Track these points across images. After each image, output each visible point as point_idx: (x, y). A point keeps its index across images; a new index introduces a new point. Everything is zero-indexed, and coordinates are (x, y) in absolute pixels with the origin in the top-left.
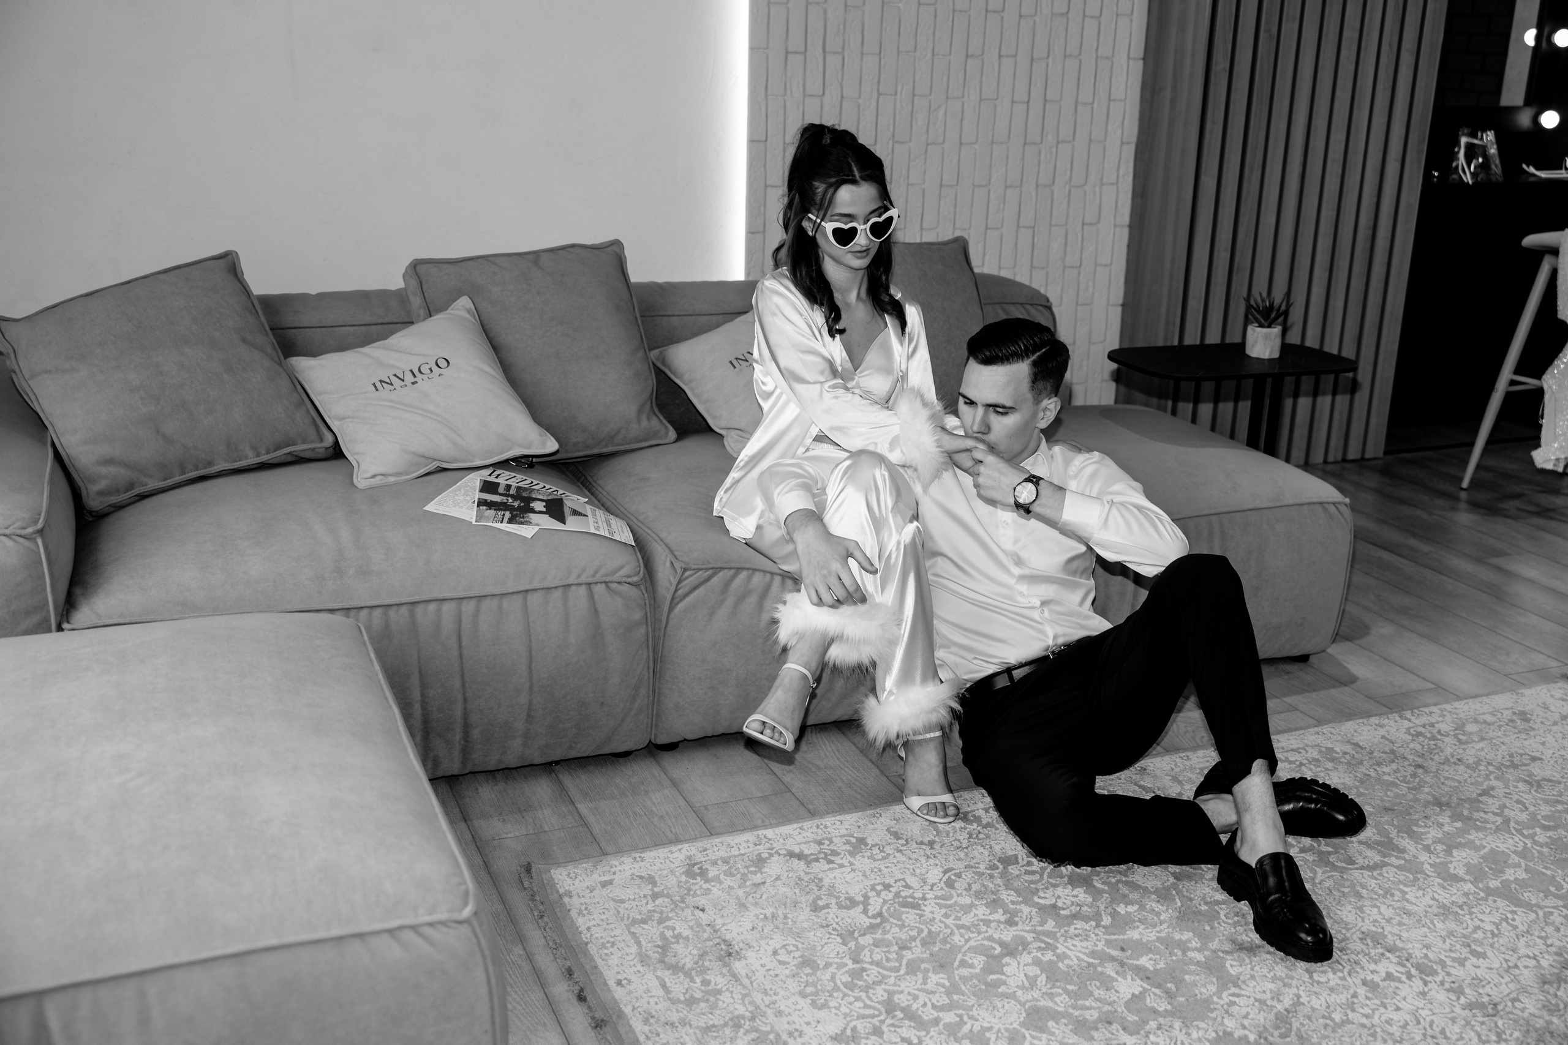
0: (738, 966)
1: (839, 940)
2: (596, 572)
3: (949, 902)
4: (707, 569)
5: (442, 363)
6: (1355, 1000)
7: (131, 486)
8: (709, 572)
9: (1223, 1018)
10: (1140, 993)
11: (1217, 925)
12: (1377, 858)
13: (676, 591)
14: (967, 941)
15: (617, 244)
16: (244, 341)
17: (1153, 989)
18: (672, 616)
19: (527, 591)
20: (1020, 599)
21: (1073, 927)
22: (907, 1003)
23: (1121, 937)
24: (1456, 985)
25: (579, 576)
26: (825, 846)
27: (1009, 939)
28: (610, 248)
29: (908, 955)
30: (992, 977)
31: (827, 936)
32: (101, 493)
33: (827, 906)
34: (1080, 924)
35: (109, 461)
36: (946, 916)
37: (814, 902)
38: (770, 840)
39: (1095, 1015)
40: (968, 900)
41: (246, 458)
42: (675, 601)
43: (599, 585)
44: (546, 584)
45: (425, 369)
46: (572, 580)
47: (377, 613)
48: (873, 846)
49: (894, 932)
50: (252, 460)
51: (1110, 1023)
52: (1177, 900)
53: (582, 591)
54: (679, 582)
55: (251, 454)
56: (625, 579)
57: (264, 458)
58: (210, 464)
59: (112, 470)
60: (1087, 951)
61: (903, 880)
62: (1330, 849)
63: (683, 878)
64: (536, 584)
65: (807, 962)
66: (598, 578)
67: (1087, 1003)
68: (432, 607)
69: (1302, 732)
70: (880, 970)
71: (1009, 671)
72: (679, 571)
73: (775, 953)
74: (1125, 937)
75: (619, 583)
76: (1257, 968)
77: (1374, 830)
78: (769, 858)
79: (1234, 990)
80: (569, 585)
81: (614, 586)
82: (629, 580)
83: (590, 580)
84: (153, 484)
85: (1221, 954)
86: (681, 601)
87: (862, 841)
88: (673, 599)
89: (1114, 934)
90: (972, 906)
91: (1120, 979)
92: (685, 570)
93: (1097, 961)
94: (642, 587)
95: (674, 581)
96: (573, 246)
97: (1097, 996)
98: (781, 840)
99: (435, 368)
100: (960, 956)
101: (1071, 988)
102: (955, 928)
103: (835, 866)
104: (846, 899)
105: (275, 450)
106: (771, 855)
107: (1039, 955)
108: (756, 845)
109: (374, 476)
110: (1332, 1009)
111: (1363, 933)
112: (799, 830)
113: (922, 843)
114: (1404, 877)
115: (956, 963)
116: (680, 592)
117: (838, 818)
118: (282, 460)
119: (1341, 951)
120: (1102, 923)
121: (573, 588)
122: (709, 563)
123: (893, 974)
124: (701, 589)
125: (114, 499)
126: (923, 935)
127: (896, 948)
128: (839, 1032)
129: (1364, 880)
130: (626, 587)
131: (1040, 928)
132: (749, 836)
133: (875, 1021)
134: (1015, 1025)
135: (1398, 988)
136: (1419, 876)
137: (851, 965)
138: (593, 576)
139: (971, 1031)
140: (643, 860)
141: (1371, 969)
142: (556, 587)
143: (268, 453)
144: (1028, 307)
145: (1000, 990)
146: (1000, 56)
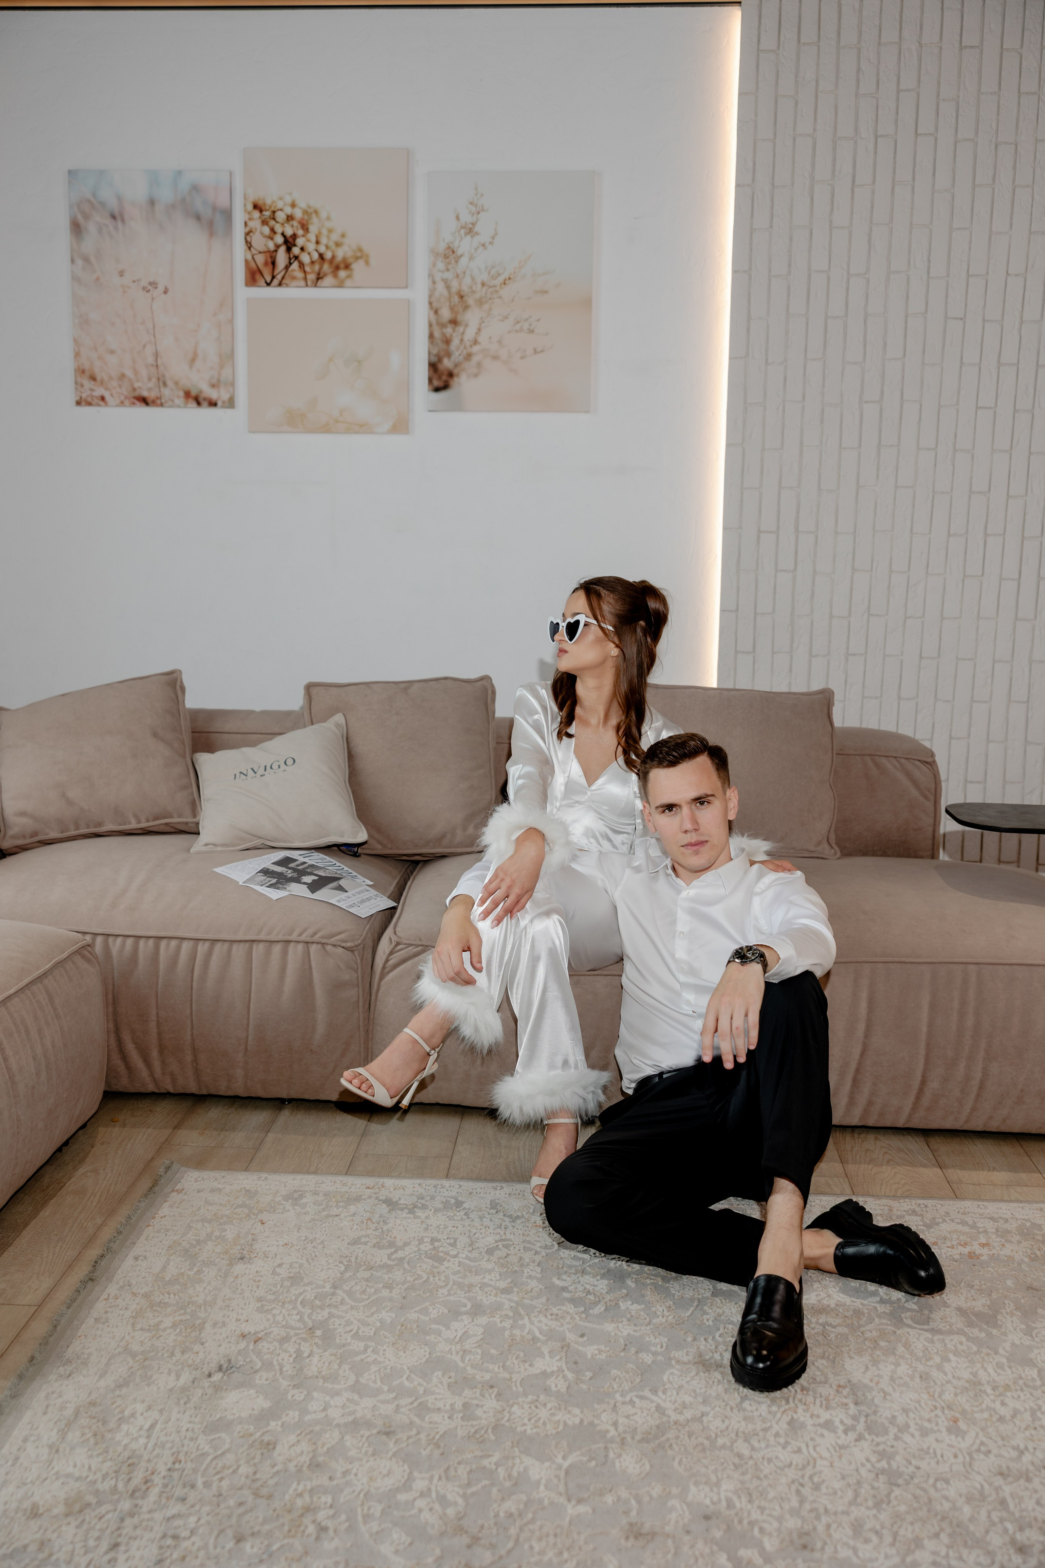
0: (239, 1268)
1: (343, 1268)
2: (315, 934)
3: (472, 1264)
4: (418, 946)
5: (290, 762)
6: (761, 1434)
7: (35, 834)
8: (419, 948)
9: (605, 1411)
10: (553, 1372)
11: (702, 1339)
12: (960, 1325)
13: (387, 961)
14: (449, 1295)
15: (486, 678)
16: (155, 735)
17: (567, 1372)
18: (382, 983)
19: (253, 941)
20: (685, 1007)
21: (558, 1307)
22: (336, 1326)
23: (594, 1326)
24: (892, 1450)
25: (300, 935)
26: (423, 1202)
27: (488, 1303)
28: (480, 683)
29: (385, 1293)
30: (434, 1326)
31: (337, 1263)
32: (13, 837)
33: (366, 1243)
34: (570, 1308)
35: (23, 814)
36: (455, 1273)
37: (359, 1238)
38: (383, 1186)
39: (487, 1376)
40: (490, 1266)
41: (130, 823)
42: (386, 970)
43: (314, 946)
44: (272, 937)
45: (275, 766)
46: (294, 937)
47: (129, 941)
48: (464, 1209)
49: (398, 1275)
50: (133, 825)
51: (492, 1387)
52: (690, 1311)
53: (300, 947)
54: (391, 953)
55: (133, 821)
56: (339, 943)
57: (144, 825)
58: (100, 825)
59: (24, 820)
60: (545, 1328)
61: (456, 1240)
62: (915, 1307)
63: (280, 1198)
64: (262, 937)
65: (295, 1279)
66: (316, 938)
67: (491, 1367)
68: (174, 943)
69: (1021, 1205)
70: (346, 1298)
71: (661, 1074)
72: (394, 944)
73: (280, 1265)
74: (598, 1327)
75: (334, 946)
76: (694, 1383)
77: (988, 1302)
78: (365, 1199)
79: (647, 1393)
80: (290, 942)
81: (329, 948)
82: (344, 945)
83: (308, 939)
84: (54, 835)
85: (673, 1362)
86: (391, 970)
87: (459, 1204)
88: (384, 968)
89: (589, 1322)
90: (490, 1272)
91: (547, 1357)
92: (398, 944)
93: (544, 1338)
94: (356, 953)
95: (387, 952)
96: (446, 678)
97: (508, 1363)
98: (392, 1190)
99: (283, 765)
100: (427, 1304)
101: (493, 1351)
102: (451, 1283)
103: (412, 1216)
104: (389, 1241)
105: (154, 820)
106: (370, 1197)
107: (498, 1321)
108: (368, 1188)
109: (206, 845)
110: (726, 1433)
111: (849, 1381)
112: (417, 1186)
113: (510, 1216)
114: (965, 1348)
115: (417, 1309)
116: (391, 962)
117: (461, 1183)
118: (161, 829)
119: (802, 1390)
120: (591, 1311)
121: (292, 944)
122: (421, 940)
123: (353, 1304)
124: (409, 963)
125: (20, 842)
126: (417, 1282)
127: (381, 1285)
128: (253, 1332)
129: (915, 1340)
130: (340, 950)
131: (526, 1301)
132: (369, 1181)
133: (292, 1333)
134: (405, 1367)
135: (822, 1435)
136: (985, 1350)
137: (328, 1289)
138: (312, 936)
139: (362, 1360)
140: (266, 1178)
141: (815, 1412)
142: (278, 941)
143: (148, 821)
144: (903, 761)
145: (428, 1338)
146: (986, 535)
